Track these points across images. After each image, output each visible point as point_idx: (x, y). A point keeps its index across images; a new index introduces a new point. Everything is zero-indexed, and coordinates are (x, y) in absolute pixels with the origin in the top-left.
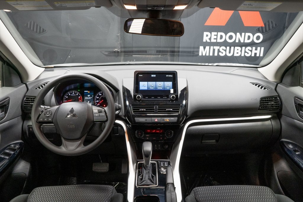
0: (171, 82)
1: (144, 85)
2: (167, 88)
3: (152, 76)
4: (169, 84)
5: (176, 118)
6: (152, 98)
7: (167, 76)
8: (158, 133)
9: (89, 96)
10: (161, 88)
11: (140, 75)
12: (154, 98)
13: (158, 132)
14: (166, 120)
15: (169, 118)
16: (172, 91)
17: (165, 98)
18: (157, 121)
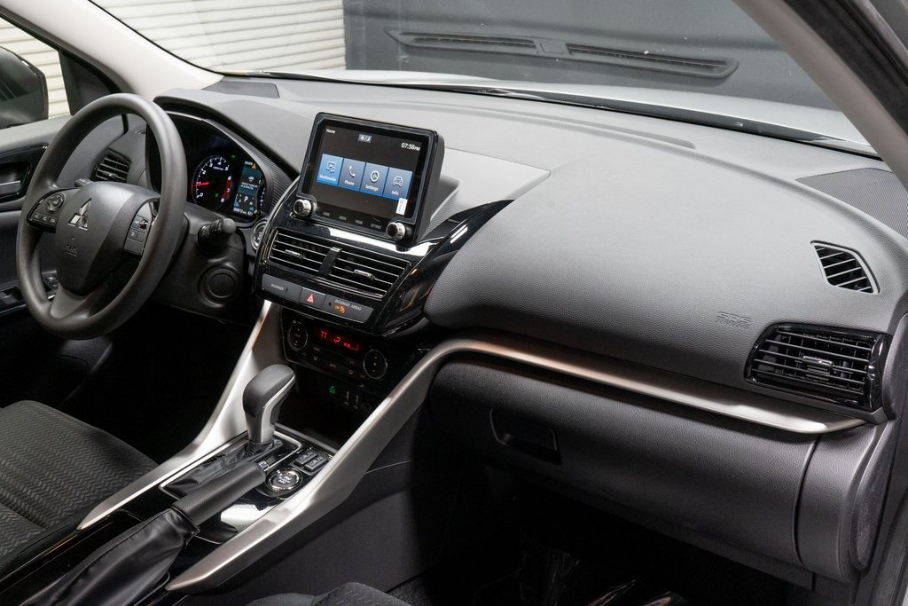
0: (411, 173)
1: (332, 168)
2: (393, 192)
3: (362, 138)
4: (401, 178)
5: (369, 310)
6: (341, 218)
7: (404, 145)
8: (346, 348)
9: (252, 178)
10: (376, 189)
11: (328, 131)
12: (345, 219)
13: (349, 346)
14: (338, 308)
15: (347, 304)
16: (401, 208)
17: (377, 227)
18: (312, 301)
